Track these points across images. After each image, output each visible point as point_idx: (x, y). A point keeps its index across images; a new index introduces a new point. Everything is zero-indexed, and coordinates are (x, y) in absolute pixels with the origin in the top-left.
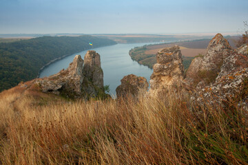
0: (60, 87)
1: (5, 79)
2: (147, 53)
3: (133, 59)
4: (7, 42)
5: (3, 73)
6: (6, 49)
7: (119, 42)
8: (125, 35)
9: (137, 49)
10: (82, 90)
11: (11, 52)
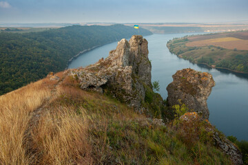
1: (33, 70)
2: (188, 45)
3: (171, 52)
4: (36, 31)
5: (32, 64)
6: (36, 39)
7: (155, 33)
8: (162, 24)
11: (40, 42)
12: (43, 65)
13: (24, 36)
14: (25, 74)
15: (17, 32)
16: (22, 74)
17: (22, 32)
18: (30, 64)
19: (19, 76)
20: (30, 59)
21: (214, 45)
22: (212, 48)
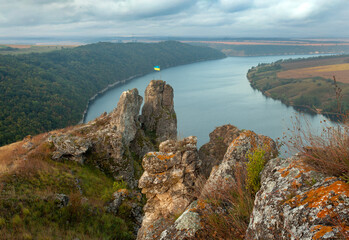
0: (85, 150)
1: (33, 113)
2: (281, 75)
3: (254, 86)
6: (38, 64)
7: (231, 55)
9: (263, 68)
10: (124, 156)
11: (46, 69)
12: (49, 106)
13: (21, 59)
14: (19, 120)
15: (10, 52)
16: (15, 119)
17: (16, 53)
18: (27, 105)
19: (11, 123)
20: (28, 96)
21: (321, 76)
22: (318, 82)
